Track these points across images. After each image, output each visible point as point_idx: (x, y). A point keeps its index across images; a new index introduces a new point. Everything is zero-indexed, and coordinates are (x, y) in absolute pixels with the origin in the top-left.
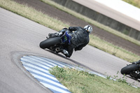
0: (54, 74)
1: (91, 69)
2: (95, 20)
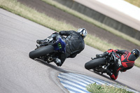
0: (91, 91)
1: (128, 87)
2: (133, 37)
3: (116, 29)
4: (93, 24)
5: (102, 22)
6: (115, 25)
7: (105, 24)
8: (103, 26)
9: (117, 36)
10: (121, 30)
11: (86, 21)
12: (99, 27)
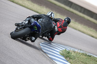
0: (63, 55)
3: (80, 12)
4: (64, 8)
5: (70, 7)
6: (79, 9)
7: (73, 8)
8: (71, 10)
9: (80, 17)
10: (84, 13)
11: (59, 6)
12: (68, 11)
